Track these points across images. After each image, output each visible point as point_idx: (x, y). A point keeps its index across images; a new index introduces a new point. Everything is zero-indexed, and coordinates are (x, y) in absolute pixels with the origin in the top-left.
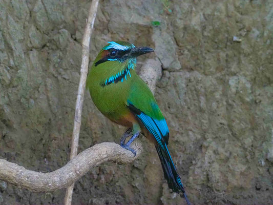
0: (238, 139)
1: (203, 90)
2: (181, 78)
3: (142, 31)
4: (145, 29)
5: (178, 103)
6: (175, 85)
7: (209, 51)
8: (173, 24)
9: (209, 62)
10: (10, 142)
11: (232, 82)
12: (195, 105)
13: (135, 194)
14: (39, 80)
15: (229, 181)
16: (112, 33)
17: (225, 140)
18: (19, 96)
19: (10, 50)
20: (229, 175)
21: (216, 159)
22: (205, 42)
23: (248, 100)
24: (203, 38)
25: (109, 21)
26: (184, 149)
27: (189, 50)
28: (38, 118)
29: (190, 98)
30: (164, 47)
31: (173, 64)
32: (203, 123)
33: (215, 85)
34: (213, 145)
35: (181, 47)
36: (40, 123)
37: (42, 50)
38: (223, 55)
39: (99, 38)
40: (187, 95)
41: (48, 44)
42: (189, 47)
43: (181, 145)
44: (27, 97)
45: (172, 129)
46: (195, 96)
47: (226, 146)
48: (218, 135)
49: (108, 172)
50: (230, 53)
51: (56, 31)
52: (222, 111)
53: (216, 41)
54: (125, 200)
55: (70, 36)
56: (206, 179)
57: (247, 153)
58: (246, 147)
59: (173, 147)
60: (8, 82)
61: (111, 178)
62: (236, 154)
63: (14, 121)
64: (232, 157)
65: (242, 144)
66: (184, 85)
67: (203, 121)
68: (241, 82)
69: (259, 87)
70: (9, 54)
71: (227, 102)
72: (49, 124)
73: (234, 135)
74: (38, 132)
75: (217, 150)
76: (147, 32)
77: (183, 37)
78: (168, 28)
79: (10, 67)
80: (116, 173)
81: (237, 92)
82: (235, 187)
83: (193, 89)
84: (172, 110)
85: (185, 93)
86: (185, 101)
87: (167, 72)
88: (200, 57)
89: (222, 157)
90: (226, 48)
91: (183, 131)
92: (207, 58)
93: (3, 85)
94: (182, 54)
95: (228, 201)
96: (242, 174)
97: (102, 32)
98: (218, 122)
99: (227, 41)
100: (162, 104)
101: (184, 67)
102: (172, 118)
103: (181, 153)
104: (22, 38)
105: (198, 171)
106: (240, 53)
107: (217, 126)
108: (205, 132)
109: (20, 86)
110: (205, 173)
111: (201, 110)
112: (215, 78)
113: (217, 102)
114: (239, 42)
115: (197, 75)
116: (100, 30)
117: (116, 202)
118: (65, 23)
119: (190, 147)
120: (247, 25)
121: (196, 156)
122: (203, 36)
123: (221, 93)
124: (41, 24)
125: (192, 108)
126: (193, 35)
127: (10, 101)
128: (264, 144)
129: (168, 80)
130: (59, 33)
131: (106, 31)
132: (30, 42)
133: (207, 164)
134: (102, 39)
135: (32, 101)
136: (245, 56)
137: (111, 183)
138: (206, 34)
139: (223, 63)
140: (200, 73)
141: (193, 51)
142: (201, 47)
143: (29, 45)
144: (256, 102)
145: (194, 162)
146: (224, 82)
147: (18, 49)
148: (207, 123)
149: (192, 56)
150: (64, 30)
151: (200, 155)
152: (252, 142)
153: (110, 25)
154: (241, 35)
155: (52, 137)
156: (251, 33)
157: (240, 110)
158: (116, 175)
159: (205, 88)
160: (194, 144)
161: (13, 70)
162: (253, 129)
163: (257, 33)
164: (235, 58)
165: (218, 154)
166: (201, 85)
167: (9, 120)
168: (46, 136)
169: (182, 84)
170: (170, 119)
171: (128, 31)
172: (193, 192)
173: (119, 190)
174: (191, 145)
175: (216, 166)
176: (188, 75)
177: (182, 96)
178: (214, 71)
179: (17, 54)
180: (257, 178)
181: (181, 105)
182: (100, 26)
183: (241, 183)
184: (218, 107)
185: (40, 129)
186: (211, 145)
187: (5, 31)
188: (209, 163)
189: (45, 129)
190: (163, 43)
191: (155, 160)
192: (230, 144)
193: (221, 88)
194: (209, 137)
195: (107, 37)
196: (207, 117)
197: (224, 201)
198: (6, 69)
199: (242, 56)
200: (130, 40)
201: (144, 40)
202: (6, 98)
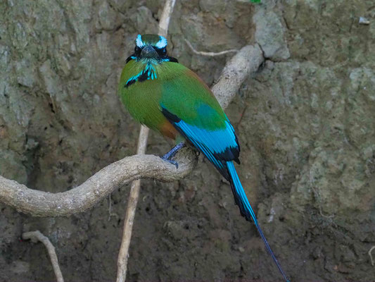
0: (356, 148)
1: (316, 85)
2: (288, 71)
3: (242, 10)
4: (245, 7)
5: (282, 102)
6: (280, 79)
7: (327, 36)
8: (283, 2)
9: (327, 49)
10: (66, 148)
11: (354, 75)
12: (304, 104)
13: (223, 216)
14: (108, 70)
15: (341, 200)
16: (204, 12)
17: (338, 149)
18: (81, 91)
19: (72, 32)
21: (325, 173)
22: (323, 24)
23: (373, 98)
24: (321, 20)
26: (285, 160)
27: (302, 35)
28: (104, 119)
29: (298, 96)
30: (267, 30)
31: (279, 52)
32: (313, 127)
33: (332, 79)
34: (323, 155)
35: (291, 30)
36: (107, 126)
37: (117, 32)
38: (345, 40)
39: (186, 18)
40: (295, 91)
41: (124, 26)
42: (302, 31)
43: (282, 154)
44: (92, 92)
45: (272, 135)
46: (306, 92)
47: (339, 157)
48: (330, 143)
50: (355, 38)
51: (134, 8)
52: (339, 112)
53: (338, 22)
54: (209, 224)
55: (151, 15)
56: (311, 199)
57: (366, 166)
58: (365, 158)
59: (272, 157)
60: (66, 73)
61: (192, 196)
62: (351, 168)
63: (74, 122)
64: (347, 170)
65: (361, 155)
66: (291, 79)
67: (313, 124)
68: (365, 76)
70: (72, 38)
71: (346, 100)
72: (118, 126)
73: (351, 142)
74: (105, 137)
75: (327, 162)
76: (249, 11)
77: (295, 17)
78: (276, 6)
79: (71, 54)
80: (199, 189)
81: (359, 88)
82: (348, 209)
83: (303, 83)
84: (274, 111)
85: (293, 89)
86: (291, 99)
87: (270, 64)
88: (315, 42)
89: (333, 171)
90: (350, 31)
91: (286, 138)
92: (325, 44)
93: (61, 76)
94: (293, 39)
95: (338, 226)
96: (357, 192)
97: (192, 10)
98: (333, 126)
99: (352, 23)
100: (261, 103)
101: (294, 56)
102: (273, 121)
103: (282, 164)
104: (89, 17)
105: (301, 188)
106: (367, 39)
107: (331, 131)
108: (315, 138)
109: (82, 79)
110: (309, 191)
111: (313, 111)
112: (334, 70)
113: (333, 100)
114: (367, 25)
115: (311, 66)
116: (189, 8)
117: (199, 226)
119: (294, 158)
121: (301, 169)
122: (322, 16)
123: (339, 89)
125: (300, 108)
126: (308, 15)
127: (69, 96)
129: (270, 71)
130: (138, 11)
131: (196, 9)
132: (99, 22)
133: (312, 179)
134: (190, 19)
135: (97, 97)
136: (373, 42)
137: (192, 202)
138: (325, 13)
139: (345, 52)
140: (314, 63)
141: (307, 35)
142: (318, 30)
143: (98, 27)
145: (297, 177)
146: (343, 75)
147: (82, 31)
148: (318, 128)
149: (305, 42)
150: (143, 8)
151: (305, 168)
153: (203, 1)
154: (370, 16)
155: (121, 142)
157: (362, 111)
159: (319, 83)
160: (299, 154)
161: (75, 58)
164: (361, 45)
165: (328, 167)
166: (314, 79)
167: (67, 121)
168: (114, 142)
169: (289, 77)
170: (270, 122)
171: (224, 9)
172: (294, 214)
173: (202, 211)
174: (295, 155)
175: (324, 182)
176: (298, 66)
177: (288, 93)
178: (333, 60)
179: (81, 38)
181: (285, 104)
182: (189, 3)
184: (333, 107)
185: (107, 132)
186: (320, 155)
187: (67, 8)
188: (316, 178)
189: (114, 134)
190: (267, 25)
191: (249, 174)
192: (345, 154)
193: (340, 83)
194: (319, 145)
195: (197, 17)
196: (318, 119)
197: (334, 227)
198: (66, 56)
199: (369, 43)
200: (227, 21)
201: (244, 21)
202: (65, 93)
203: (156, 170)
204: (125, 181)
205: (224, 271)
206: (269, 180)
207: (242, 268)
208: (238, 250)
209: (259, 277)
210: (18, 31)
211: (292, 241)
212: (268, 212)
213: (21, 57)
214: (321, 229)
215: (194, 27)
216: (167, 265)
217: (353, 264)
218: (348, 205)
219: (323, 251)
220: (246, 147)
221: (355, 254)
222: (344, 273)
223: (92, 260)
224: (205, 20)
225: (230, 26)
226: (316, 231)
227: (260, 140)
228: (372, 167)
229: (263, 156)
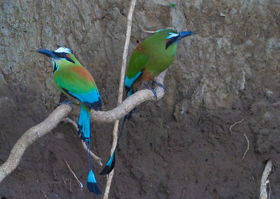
0: (222, 78)
1: (201, 47)
2: (188, 40)
3: (164, 9)
4: (166, 8)
5: (186, 55)
6: (184, 44)
7: (205, 22)
8: (183, 5)
9: (205, 29)
11: (219, 42)
12: (196, 56)
13: (158, 111)
14: (101, 39)
15: (216, 104)
16: (146, 10)
17: (214, 78)
18: (88, 49)
19: (83, 20)
20: (216, 100)
21: (209, 90)
22: (203, 16)
23: (229, 53)
24: (201, 14)
25: (144, 3)
26: (188, 83)
27: (193, 22)
28: (99, 63)
29: (193, 52)
30: (177, 19)
31: (183, 30)
33: (208, 44)
34: (207, 81)
35: (188, 19)
36: (100, 66)
37: (102, 20)
38: (214, 24)
39: (137, 13)
41: (106, 17)
42: (193, 20)
43: (187, 81)
44: (93, 50)
45: (182, 71)
46: (196, 50)
47: (215, 82)
48: (210, 75)
50: (218, 23)
51: (111, 8)
52: (213, 60)
53: (210, 15)
54: (152, 115)
55: (120, 12)
56: (202, 103)
57: (228, 86)
58: (227, 82)
59: (182, 82)
60: (81, 40)
62: (221, 87)
64: (218, 88)
65: (225, 81)
66: (189, 44)
67: (201, 66)
68: (224, 42)
69: (236, 45)
70: (82, 23)
71: (216, 54)
72: (106, 66)
73: (220, 75)
74: (99, 72)
75: (209, 85)
76: (167, 10)
77: (189, 13)
78: (180, 8)
79: (83, 31)
81: (222, 48)
82: (220, 107)
83: (195, 45)
84: (182, 59)
85: (190, 49)
86: (190, 53)
88: (200, 25)
89: (212, 89)
90: (216, 20)
91: (188, 73)
92: (204, 26)
93: (78, 42)
94: (189, 24)
95: (215, 116)
96: (224, 99)
97: (140, 10)
98: (210, 67)
99: (217, 16)
100: (176, 56)
102: (182, 64)
103: (187, 86)
104: (90, 13)
105: (197, 97)
106: (224, 23)
107: (210, 69)
108: (201, 73)
109: (88, 43)
110: (201, 99)
111: (200, 59)
112: (209, 39)
113: (210, 54)
114: (224, 17)
115: (198, 37)
116: (138, 8)
117: (147, 116)
118: (117, 3)
119: (193, 82)
120: (229, 6)
121: (196, 88)
123: (212, 48)
124: (102, 4)
125: (194, 58)
126: (196, 12)
127: (82, 52)
128: (238, 81)
130: (113, 10)
131: (142, 9)
132: (95, 15)
133: (203, 93)
134: (139, 14)
135: (96, 52)
136: (227, 25)
138: (203, 11)
139: (214, 30)
140: (199, 35)
141: (195, 22)
142: (200, 19)
143: (95, 17)
144: (233, 55)
145: (195, 92)
146: (214, 42)
147: (88, 20)
148: (203, 67)
149: (194, 25)
150: (116, 8)
151: (198, 88)
152: (231, 79)
153: (145, 5)
154: (225, 12)
155: (108, 74)
156: (231, 11)
157: (224, 59)
159: (202, 45)
160: (195, 81)
161: (84, 33)
162: (231, 71)
163: (235, 11)
164: (221, 27)
166: (200, 43)
168: (104, 74)
170: (180, 65)
171: (155, 9)
172: (193, 110)
173: (148, 109)
175: (208, 94)
176: (192, 37)
177: (188, 50)
178: (208, 34)
179: (87, 23)
180: (233, 102)
181: (187, 56)
182: (139, 6)
183: (224, 105)
184: (210, 57)
185: (101, 69)
186: (205, 81)
187: (80, 8)
188: (204, 93)
189: (104, 70)
190: (177, 17)
191: (171, 90)
192: (217, 80)
193: (212, 45)
194: (205, 76)
195: (143, 13)
196: (203, 63)
197: (213, 116)
198: (80, 32)
199: (225, 25)
200: (157, 14)
201: (165, 15)
202: (80, 50)
205: (161, 138)
206: (181, 93)
207: (169, 137)
208: (166, 127)
209: (177, 141)
210: (57, 20)
211: (193, 123)
212: (180, 109)
213: (58, 33)
214: (206, 117)
215: (142, 18)
216: (133, 135)
217: (222, 134)
218: (220, 106)
219: (207, 128)
220: (169, 77)
221: (223, 130)
222: (217, 139)
223: (95, 132)
224: (146, 14)
225: (158, 17)
226: (204, 118)
227: (176, 73)
228: (231, 87)
229: (178, 81)
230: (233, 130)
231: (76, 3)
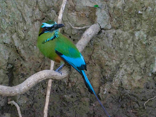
0: (138, 63)
1: (122, 39)
2: (111, 33)
3: (92, 10)
5: (108, 46)
6: (107, 37)
7: (126, 19)
8: (108, 6)
9: (126, 24)
10: (24, 68)
11: (137, 34)
12: (117, 46)
13: (86, 92)
15: (132, 84)
16: (77, 11)
17: (131, 64)
18: (29, 44)
19: (25, 22)
20: (132, 81)
21: (126, 74)
22: (124, 14)
23: (144, 43)
24: (123, 13)
25: (75, 5)
26: (110, 69)
27: (116, 19)
28: (38, 55)
29: (115, 43)
30: (102, 18)
31: (107, 26)
32: (121, 55)
33: (128, 36)
34: (125, 66)
35: (112, 17)
36: (39, 58)
37: (43, 21)
38: (133, 21)
39: (69, 14)
40: (113, 42)
41: (45, 18)
42: (116, 17)
43: (109, 67)
44: (33, 45)
45: (105, 59)
46: (118, 42)
47: (131, 67)
48: (128, 62)
49: (73, 81)
50: (137, 19)
51: (49, 11)
52: (131, 49)
53: (130, 13)
54: (81, 95)
55: (56, 13)
56: (121, 84)
57: (142, 70)
59: (105, 68)
60: (23, 38)
61: (74, 85)
62: (136, 71)
63: (26, 57)
64: (134, 72)
65: (140, 66)
66: (112, 37)
67: (121, 54)
68: (141, 34)
69: (151, 36)
70: (24, 24)
71: (134, 44)
72: (44, 58)
73: (136, 61)
74: (39, 62)
75: (126, 69)
76: (94, 10)
77: (113, 12)
78: (105, 8)
79: (24, 30)
80: (76, 82)
81: (139, 39)
83: (117, 38)
84: (105, 50)
86: (112, 45)
87: (103, 31)
88: (121, 22)
89: (129, 72)
90: (135, 17)
91: (110, 60)
92: (125, 22)
93: (21, 39)
94: (112, 21)
95: (132, 94)
96: (139, 81)
98: (129, 55)
99: (136, 14)
100: (100, 47)
101: (113, 28)
103: (109, 71)
104: (31, 15)
105: (116, 80)
106: (142, 19)
107: (128, 57)
108: (122, 60)
109: (29, 40)
110: (120, 81)
111: (121, 49)
112: (129, 33)
113: (129, 44)
114: (142, 14)
115: (120, 31)
116: (71, 10)
117: (77, 96)
118: (54, 7)
120: (146, 5)
122: (124, 11)
123: (131, 40)
124: (42, 8)
125: (116, 48)
126: (118, 11)
127: (24, 47)
128: (151, 65)
129: (103, 34)
130: (51, 12)
131: (74, 10)
132: (35, 17)
133: (120, 76)
134: (71, 14)
135: (35, 47)
136: (144, 21)
137: (74, 87)
138: (125, 10)
139: (133, 25)
141: (118, 19)
142: (122, 17)
143: (35, 19)
144: (148, 44)
145: (115, 75)
146: (133, 34)
147: (29, 21)
148: (123, 56)
149: (117, 22)
150: (53, 11)
151: (118, 72)
152: (145, 64)
153: (76, 7)
154: (143, 10)
156: (147, 9)
157: (140, 48)
158: (77, 83)
161: (26, 32)
162: (146, 58)
163: (151, 9)
164: (140, 22)
165: (127, 71)
166: (121, 36)
167: (23, 56)
170: (104, 54)
171: (85, 10)
172: (114, 90)
173: (78, 91)
174: (114, 67)
175: (125, 77)
176: (114, 31)
177: (111, 42)
178: (129, 29)
179: (28, 23)
180: (147, 83)
181: (109, 46)
182: (71, 8)
183: (138, 85)
184: (129, 47)
185: (40, 61)
186: (123, 66)
187: (23, 12)
188: (122, 76)
189: (42, 61)
190: (102, 15)
191: (96, 75)
192: (134, 66)
193: (131, 38)
194: (124, 62)
195: (74, 14)
196: (123, 52)
197: (130, 95)
198: (22, 31)
199: (143, 21)
200: (86, 15)
201: (93, 15)
202: (22, 46)
203: (53, 76)
204: (40, 81)
205: (87, 114)
206: (104, 77)
207: (94, 113)
208: (93, 105)
209: (101, 116)
210: (3, 22)
211: (114, 101)
212: (104, 90)
213: (5, 32)
214: (125, 96)
215: (73, 17)
216: (64, 112)
217: (138, 109)
218: (135, 86)
219: (126, 105)
220: (94, 65)
221: (139, 105)
222: (135, 113)
224: (77, 15)
225: (87, 16)
226: (123, 97)
227: (100, 61)
228: (145, 71)
229: (102, 68)
230: (146, 106)
231: (20, 8)
